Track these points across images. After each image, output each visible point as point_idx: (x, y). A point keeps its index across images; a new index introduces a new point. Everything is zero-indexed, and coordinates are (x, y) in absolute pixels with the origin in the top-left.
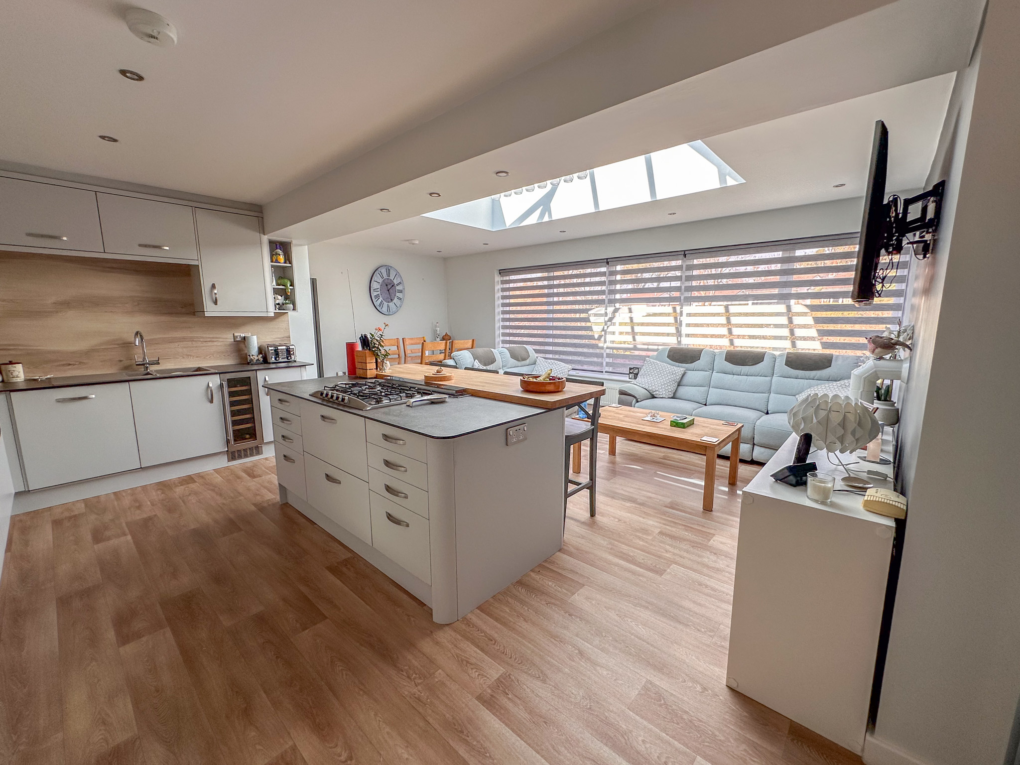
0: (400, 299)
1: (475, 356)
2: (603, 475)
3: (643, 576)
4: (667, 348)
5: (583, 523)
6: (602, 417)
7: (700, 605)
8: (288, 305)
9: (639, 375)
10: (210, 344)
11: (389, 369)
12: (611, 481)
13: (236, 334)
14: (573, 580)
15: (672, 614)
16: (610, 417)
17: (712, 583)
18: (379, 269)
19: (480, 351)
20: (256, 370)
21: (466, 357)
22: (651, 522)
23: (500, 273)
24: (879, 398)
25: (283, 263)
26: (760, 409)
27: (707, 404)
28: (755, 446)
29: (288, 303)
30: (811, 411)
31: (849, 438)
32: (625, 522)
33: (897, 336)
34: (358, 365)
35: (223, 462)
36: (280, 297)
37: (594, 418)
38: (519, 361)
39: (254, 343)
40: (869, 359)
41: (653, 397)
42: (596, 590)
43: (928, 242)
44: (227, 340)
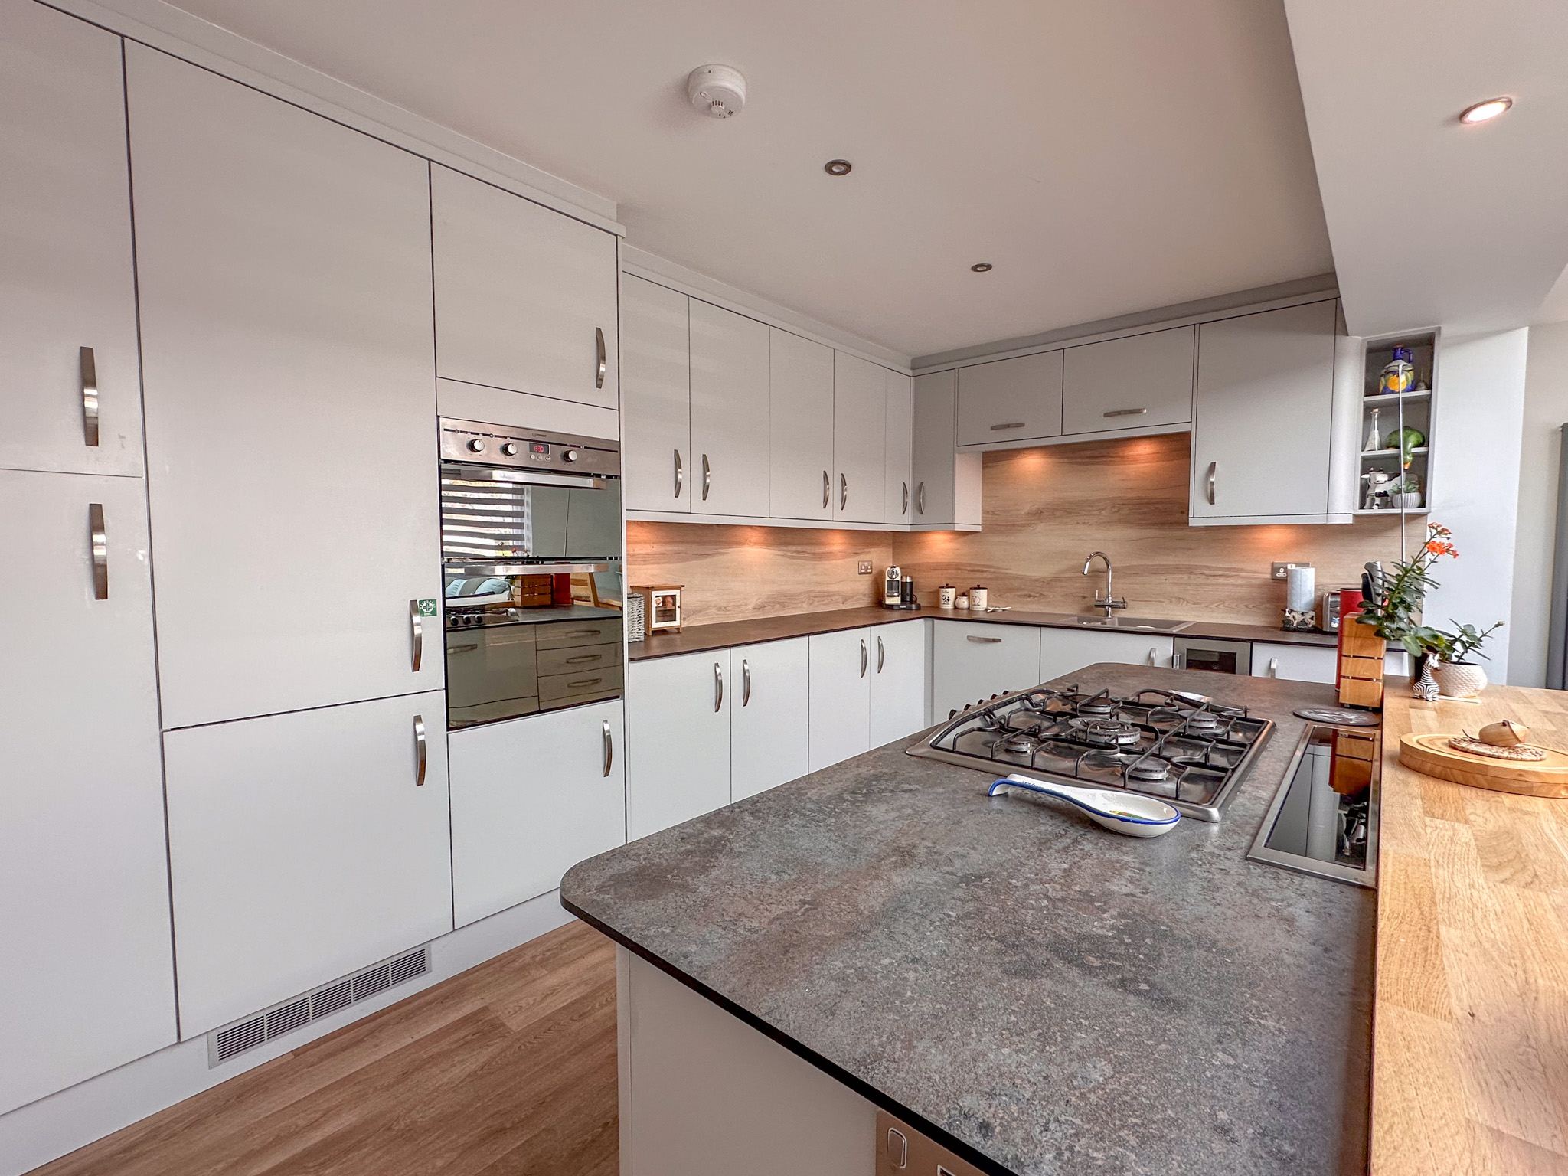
10: (1222, 580)
13: (1278, 563)
20: (1254, 641)
25: (1406, 391)
36: (1379, 478)
44: (1257, 575)
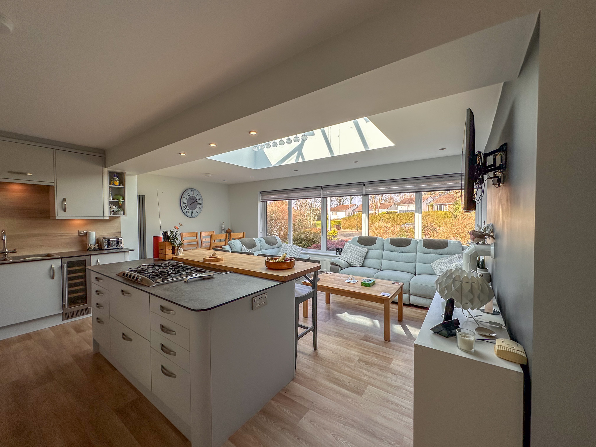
0: (200, 208)
1: (242, 243)
2: (322, 318)
3: (349, 397)
4: (357, 238)
5: (310, 355)
6: (321, 281)
7: (388, 419)
8: (120, 212)
9: (342, 253)
10: (60, 238)
11: (183, 253)
12: (328, 322)
13: (80, 231)
14: (301, 405)
15: (371, 430)
16: (325, 281)
17: (395, 399)
18: (187, 190)
19: (246, 240)
20: (91, 255)
21: (237, 244)
22: (353, 352)
23: (261, 194)
24: (479, 267)
25: (118, 186)
26: (412, 272)
27: (381, 270)
28: (411, 296)
29: (119, 211)
30: (450, 282)
31: (476, 300)
32: (336, 353)
33: (484, 230)
34: (160, 252)
35: (59, 321)
36: (114, 207)
37: (314, 283)
38: (271, 245)
39: (94, 236)
40: (471, 244)
41: (351, 266)
42: (317, 413)
43: (499, 178)
44: (73, 235)
